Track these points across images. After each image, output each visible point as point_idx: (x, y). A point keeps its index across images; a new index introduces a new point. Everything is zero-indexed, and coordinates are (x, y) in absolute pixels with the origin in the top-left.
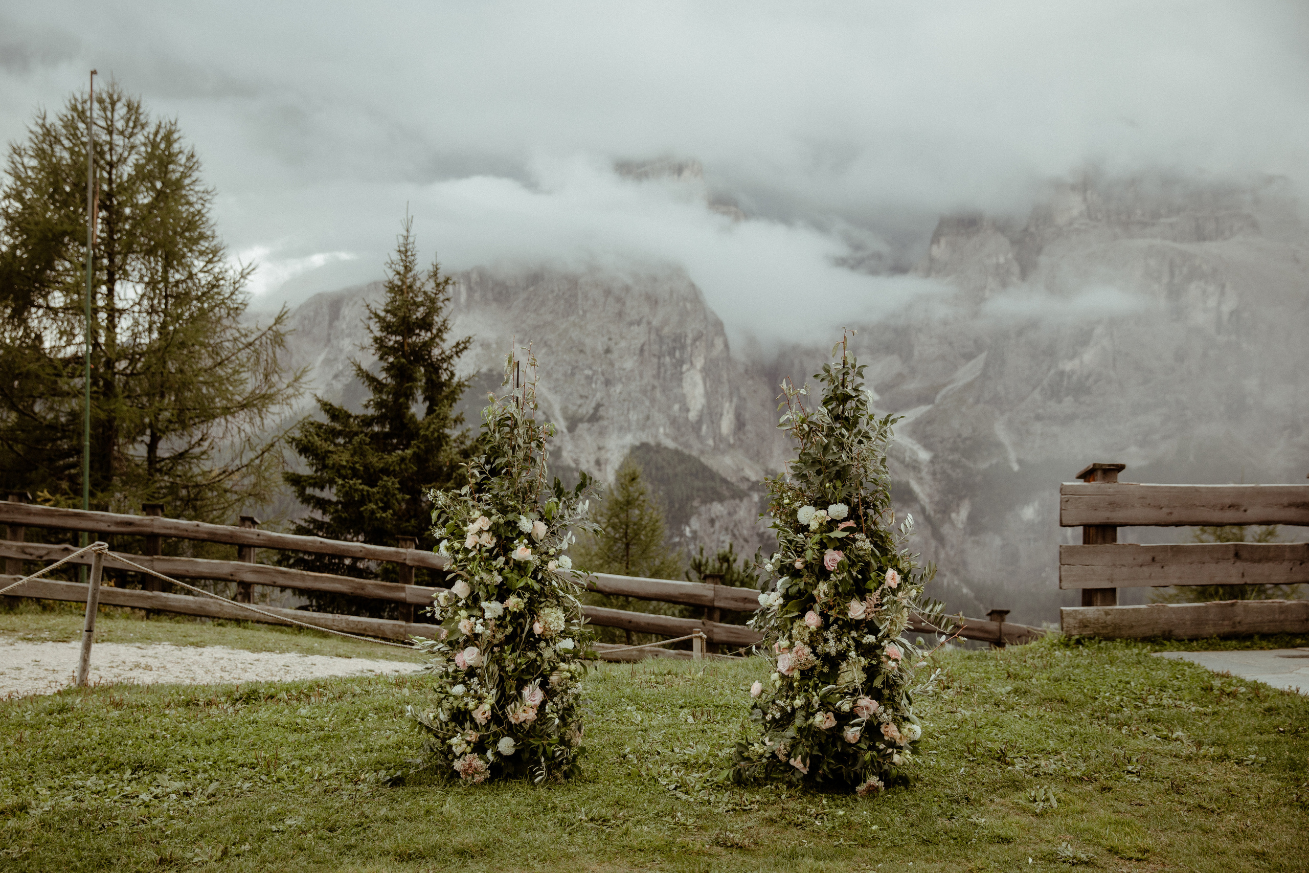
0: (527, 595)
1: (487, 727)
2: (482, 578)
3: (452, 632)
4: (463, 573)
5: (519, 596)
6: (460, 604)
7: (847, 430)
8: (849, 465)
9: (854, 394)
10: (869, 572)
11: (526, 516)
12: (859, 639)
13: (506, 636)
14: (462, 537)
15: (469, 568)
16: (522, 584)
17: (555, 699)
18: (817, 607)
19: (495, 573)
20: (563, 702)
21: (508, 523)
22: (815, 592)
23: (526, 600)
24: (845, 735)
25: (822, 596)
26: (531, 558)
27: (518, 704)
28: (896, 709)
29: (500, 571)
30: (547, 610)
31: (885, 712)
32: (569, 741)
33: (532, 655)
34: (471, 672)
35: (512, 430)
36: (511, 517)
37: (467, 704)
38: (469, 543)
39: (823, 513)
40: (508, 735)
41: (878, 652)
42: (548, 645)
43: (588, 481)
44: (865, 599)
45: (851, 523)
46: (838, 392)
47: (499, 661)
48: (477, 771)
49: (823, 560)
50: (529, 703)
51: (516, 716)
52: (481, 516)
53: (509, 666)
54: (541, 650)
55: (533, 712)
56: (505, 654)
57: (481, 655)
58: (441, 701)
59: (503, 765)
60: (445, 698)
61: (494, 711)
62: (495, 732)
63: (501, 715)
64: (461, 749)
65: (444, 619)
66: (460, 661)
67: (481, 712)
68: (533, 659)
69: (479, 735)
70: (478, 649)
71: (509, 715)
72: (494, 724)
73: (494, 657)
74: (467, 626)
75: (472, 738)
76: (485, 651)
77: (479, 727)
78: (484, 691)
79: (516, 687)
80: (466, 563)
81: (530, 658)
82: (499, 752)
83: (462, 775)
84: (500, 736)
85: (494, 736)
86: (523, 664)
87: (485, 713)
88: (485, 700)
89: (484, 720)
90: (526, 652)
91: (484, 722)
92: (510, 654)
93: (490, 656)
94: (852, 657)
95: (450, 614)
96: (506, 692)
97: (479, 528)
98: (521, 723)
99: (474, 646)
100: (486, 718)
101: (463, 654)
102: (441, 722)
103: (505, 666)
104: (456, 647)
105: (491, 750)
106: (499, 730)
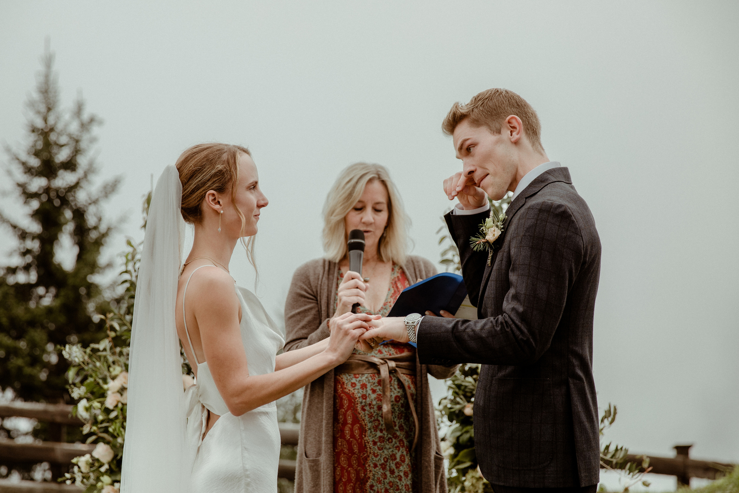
4: (105, 435)
6: (103, 469)
14: (102, 395)
15: (111, 429)
38: (110, 402)
52: (121, 372)
65: (86, 487)
74: (111, 492)
80: (107, 424)
95: (92, 481)
97: (120, 386)
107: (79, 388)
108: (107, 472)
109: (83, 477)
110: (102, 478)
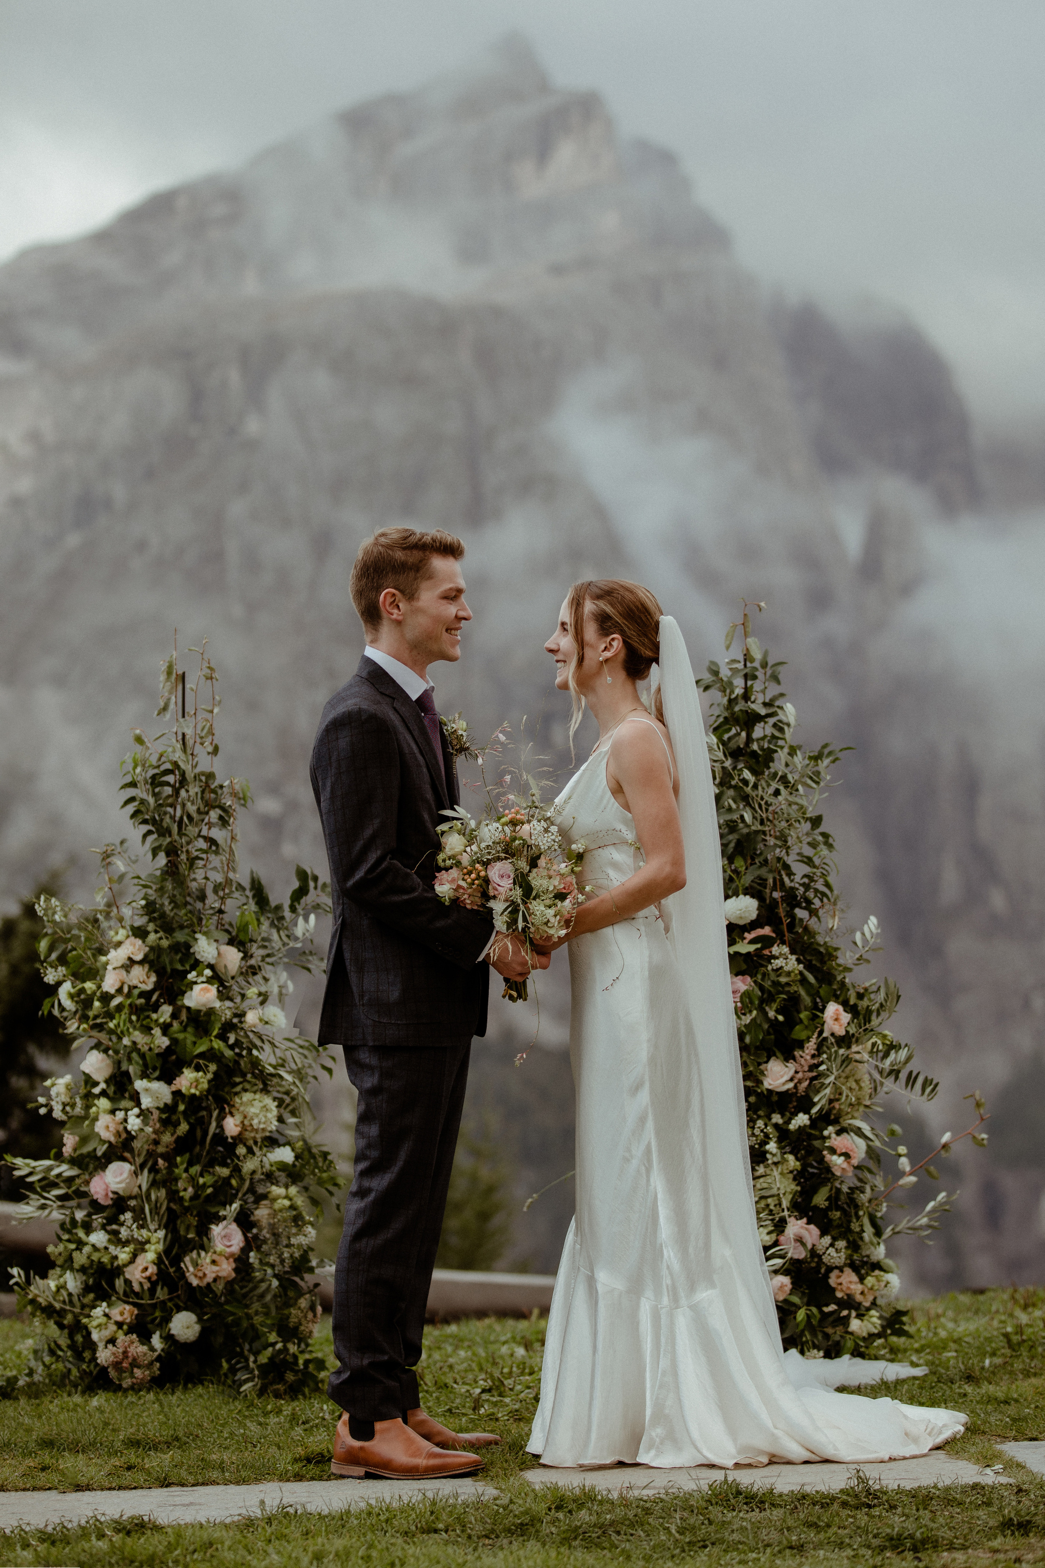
0: (213, 1067)
1: (152, 1291)
2: (134, 1043)
3: (84, 1140)
4: (103, 1037)
5: (198, 1068)
6: (96, 1090)
7: (754, 772)
8: (757, 832)
9: (763, 712)
10: (799, 1012)
11: (205, 934)
12: (784, 1127)
13: (179, 1137)
14: (95, 974)
15: (111, 1025)
16: (202, 1048)
17: (265, 1248)
19: (157, 1032)
20: (282, 1261)
21: (176, 947)
23: (210, 1076)
26: (217, 1004)
27: (202, 1253)
28: (854, 1246)
29: (166, 1029)
30: (247, 1097)
31: (832, 1245)
32: (296, 1327)
33: (225, 1172)
34: (120, 1203)
35: (177, 792)
36: (180, 936)
37: (116, 1258)
38: (110, 983)
40: (186, 1309)
42: (250, 1151)
43: (311, 885)
44: (794, 1059)
45: (767, 931)
46: (737, 709)
47: (166, 1182)
48: (135, 1364)
50: (220, 1248)
51: (200, 1274)
52: (128, 937)
53: (185, 1190)
54: (239, 1160)
55: (229, 1263)
56: (177, 1171)
57: (136, 1173)
58: (71, 1254)
59: (179, 1357)
60: (77, 1249)
61: (163, 1266)
62: (163, 1302)
63: (174, 1272)
64: (107, 1333)
65: (69, 1118)
66: (98, 1189)
67: (141, 1268)
68: (224, 1179)
69: (136, 1312)
70: (131, 1163)
71: (188, 1271)
72: (162, 1289)
73: (159, 1177)
74: (110, 1125)
75: (125, 1316)
76: (142, 1166)
77: (137, 1295)
78: (144, 1232)
79: (197, 1227)
80: (104, 1020)
81: (219, 1176)
82: (173, 1335)
83: (112, 1373)
84: (172, 1310)
85: (162, 1311)
86: (209, 1187)
87: (146, 1269)
88: (147, 1246)
89: (146, 1281)
90: (213, 1167)
91: (147, 1285)
92: (186, 1170)
93: (152, 1176)
94: (774, 1155)
95: (78, 1110)
96: (182, 1233)
97: (126, 957)
98: (208, 1284)
99: (124, 1159)
100: (149, 1279)
101: (102, 1178)
102: (70, 1295)
103: (178, 1192)
104: (91, 1166)
105: (158, 1333)
106: (170, 1300)
107: (56, 968)
108: (103, 1093)
109: (64, 1105)
110: (96, 1102)
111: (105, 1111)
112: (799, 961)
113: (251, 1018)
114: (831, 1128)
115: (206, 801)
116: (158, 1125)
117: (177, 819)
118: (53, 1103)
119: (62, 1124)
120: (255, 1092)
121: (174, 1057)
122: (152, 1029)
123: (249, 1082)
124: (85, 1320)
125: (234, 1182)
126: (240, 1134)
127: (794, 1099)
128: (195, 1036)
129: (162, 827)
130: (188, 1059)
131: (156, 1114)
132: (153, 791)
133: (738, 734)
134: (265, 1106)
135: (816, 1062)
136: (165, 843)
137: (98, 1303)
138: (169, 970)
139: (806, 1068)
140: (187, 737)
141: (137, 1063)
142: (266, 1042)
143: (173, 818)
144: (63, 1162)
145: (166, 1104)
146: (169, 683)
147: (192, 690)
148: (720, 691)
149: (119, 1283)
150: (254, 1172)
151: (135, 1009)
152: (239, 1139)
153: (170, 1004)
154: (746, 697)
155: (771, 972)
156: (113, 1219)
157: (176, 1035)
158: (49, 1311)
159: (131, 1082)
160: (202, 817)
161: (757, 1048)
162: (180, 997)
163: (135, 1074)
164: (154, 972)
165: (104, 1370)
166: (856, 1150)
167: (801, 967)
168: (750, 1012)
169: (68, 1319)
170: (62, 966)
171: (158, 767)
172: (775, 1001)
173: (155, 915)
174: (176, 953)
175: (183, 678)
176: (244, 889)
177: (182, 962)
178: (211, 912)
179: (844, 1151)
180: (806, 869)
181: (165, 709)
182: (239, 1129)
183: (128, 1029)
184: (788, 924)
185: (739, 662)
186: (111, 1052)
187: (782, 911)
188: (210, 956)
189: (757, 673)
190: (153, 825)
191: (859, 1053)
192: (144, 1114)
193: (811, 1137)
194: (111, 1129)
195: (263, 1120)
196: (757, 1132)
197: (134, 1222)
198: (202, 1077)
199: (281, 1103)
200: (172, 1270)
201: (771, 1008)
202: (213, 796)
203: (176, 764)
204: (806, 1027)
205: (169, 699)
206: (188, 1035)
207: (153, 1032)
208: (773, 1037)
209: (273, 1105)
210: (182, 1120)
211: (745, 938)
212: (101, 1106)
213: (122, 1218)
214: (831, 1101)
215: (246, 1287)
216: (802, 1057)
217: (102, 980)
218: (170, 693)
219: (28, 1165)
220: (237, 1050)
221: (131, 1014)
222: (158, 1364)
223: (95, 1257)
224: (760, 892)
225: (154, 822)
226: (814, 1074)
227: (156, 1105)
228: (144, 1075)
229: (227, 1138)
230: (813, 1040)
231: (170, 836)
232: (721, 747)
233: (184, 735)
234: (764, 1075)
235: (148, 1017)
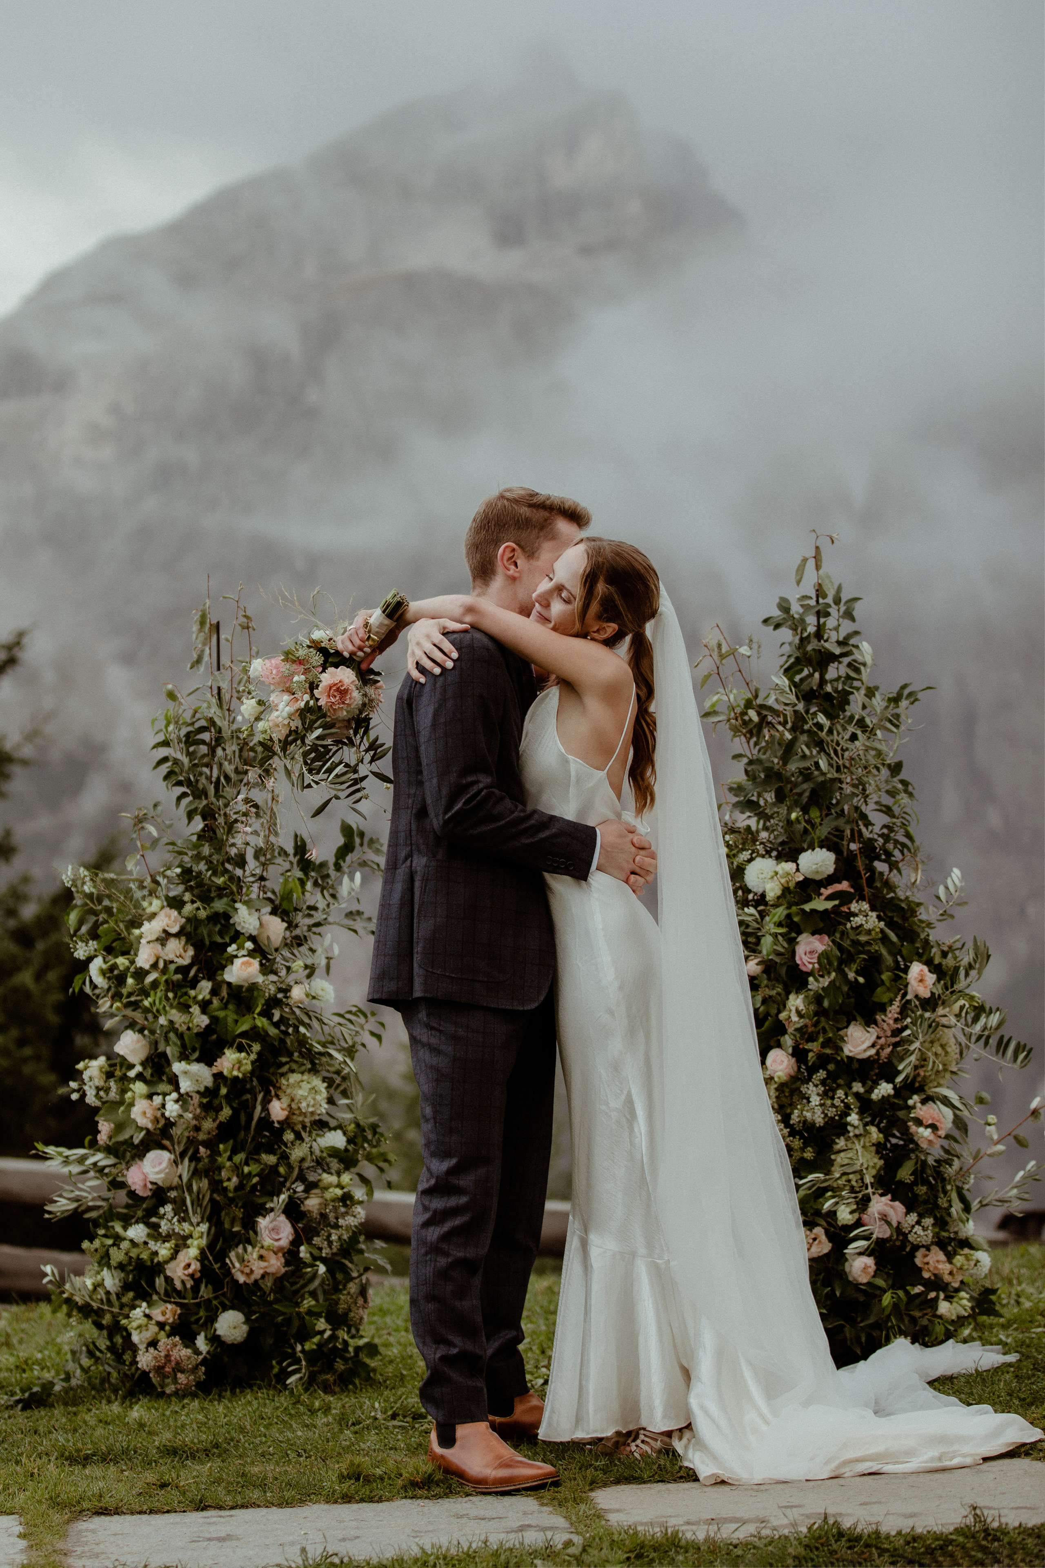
0: (256, 1047)
1: (196, 1289)
2: (171, 1022)
3: (120, 1127)
4: (138, 1016)
5: (240, 1049)
6: (132, 1074)
7: (829, 716)
8: (833, 780)
9: (837, 651)
10: (880, 973)
11: (247, 903)
12: (866, 1096)
13: (221, 1123)
14: (128, 949)
15: (146, 1003)
16: (244, 1027)
17: (316, 1240)
18: (788, 1041)
19: (195, 1010)
20: (330, 1243)
21: (214, 918)
22: (783, 1016)
23: (253, 1056)
24: (847, 1269)
25: (795, 1018)
26: (260, 979)
27: (249, 1248)
28: (942, 1223)
29: (205, 1006)
30: (294, 1078)
31: (918, 1223)
32: (346, 1314)
33: (271, 1159)
34: (160, 1195)
35: (213, 750)
36: (219, 905)
37: (156, 1253)
38: (144, 959)
39: (790, 866)
40: (233, 1308)
41: (901, 1114)
42: (299, 1137)
43: (357, 840)
44: (875, 1023)
45: (845, 886)
46: (809, 648)
47: (209, 1171)
48: (179, 1368)
49: (794, 953)
50: (267, 1242)
51: (247, 1270)
52: (162, 908)
53: (229, 1179)
54: (286, 1147)
55: (277, 1259)
56: (219, 1159)
57: (175, 1162)
58: (108, 1251)
59: (226, 1359)
60: (114, 1245)
61: (206, 1262)
62: (209, 1301)
63: (219, 1268)
64: (148, 1335)
65: (104, 1103)
66: (136, 1180)
67: (183, 1265)
68: (271, 1167)
69: (179, 1311)
70: (170, 1151)
71: (234, 1267)
72: (206, 1286)
73: (200, 1165)
74: (147, 1111)
75: (167, 1316)
76: (182, 1155)
77: (179, 1293)
78: (186, 1225)
79: (242, 1219)
80: (139, 998)
81: (266, 1164)
82: (219, 1336)
83: (154, 1378)
84: (218, 1309)
85: (207, 1310)
86: (255, 1176)
87: (189, 1265)
88: (189, 1242)
89: (188, 1278)
90: (259, 1154)
91: (189, 1284)
92: (230, 1159)
93: (193, 1164)
94: (855, 1127)
95: (113, 1095)
96: (227, 1226)
97: (161, 930)
98: (256, 1281)
99: (163, 1148)
100: (192, 1276)
101: (140, 1167)
102: (108, 1293)
103: (221, 1182)
104: (128, 1154)
105: (203, 1334)
106: (216, 1298)
107: (87, 942)
108: (140, 1077)
109: (98, 1089)
110: (131, 1086)
111: (141, 1096)
112: (879, 918)
113: (297, 993)
114: (915, 1097)
115: (245, 760)
116: (198, 1111)
117: (214, 779)
118: (86, 1088)
119: (96, 1110)
120: (302, 1073)
121: (215, 1037)
122: (190, 1007)
123: (296, 1062)
124: (124, 1322)
125: (282, 1170)
126: (288, 1118)
127: (876, 1066)
128: (237, 1013)
129: (198, 789)
130: (229, 1038)
131: (196, 1099)
132: (188, 750)
133: (811, 675)
134: (313, 1088)
135: (899, 1026)
136: (201, 806)
137: (137, 1302)
138: (207, 943)
139: (889, 1033)
140: (223, 691)
141: (175, 1044)
142: (314, 1019)
143: (209, 778)
144: (99, 1150)
145: (206, 1088)
146: (202, 634)
147: (227, 640)
148: (792, 629)
149: (160, 1282)
150: (303, 1160)
151: (171, 986)
152: (286, 1124)
153: (209, 980)
154: (819, 634)
155: (850, 931)
156: (153, 1211)
157: (216, 1013)
158: (86, 1311)
159: (169, 1064)
160: (241, 777)
161: (836, 1012)
162: (220, 972)
163: (173, 1055)
164: (192, 945)
165: (145, 1374)
166: (943, 1120)
167: (882, 924)
168: (829, 973)
169: (107, 1320)
170: (93, 939)
171: (193, 724)
172: (855, 962)
173: (192, 883)
174: (215, 924)
175: (217, 627)
176: (286, 854)
177: (221, 934)
178: (252, 879)
179: (930, 1122)
180: (886, 819)
181: (198, 661)
182: (286, 1113)
183: (164, 1007)
184: (867, 879)
185: (811, 598)
186: (146, 1032)
187: (860, 864)
188: (252, 927)
189: (829, 610)
190: (188, 787)
191: (945, 1016)
192: (183, 1099)
193: (895, 1107)
194: (148, 1115)
195: (312, 1102)
196: (837, 1102)
197: (175, 1215)
198: (245, 1059)
199: (330, 1083)
200: (216, 1266)
201: (850, 970)
202: (252, 754)
203: (212, 721)
204: (889, 989)
205: (203, 651)
206: (229, 1013)
207: (191, 1010)
208: (853, 1000)
209: (322, 1087)
210: (224, 1105)
211: (821, 894)
212: (136, 1090)
213: (162, 1211)
214: (916, 1068)
215: (297, 1283)
216: (884, 1021)
217: (136, 955)
218: (204, 644)
219: (60, 1154)
220: (283, 1028)
221: (167, 991)
222: (203, 1368)
223: (134, 1253)
224: (836, 844)
225: (189, 783)
226: (898, 1039)
227: (196, 1089)
228: (184, 1057)
229: (273, 1122)
230: (897, 1004)
231: (206, 798)
232: (793, 689)
233: (219, 689)
234: (844, 1041)
235: (186, 994)
